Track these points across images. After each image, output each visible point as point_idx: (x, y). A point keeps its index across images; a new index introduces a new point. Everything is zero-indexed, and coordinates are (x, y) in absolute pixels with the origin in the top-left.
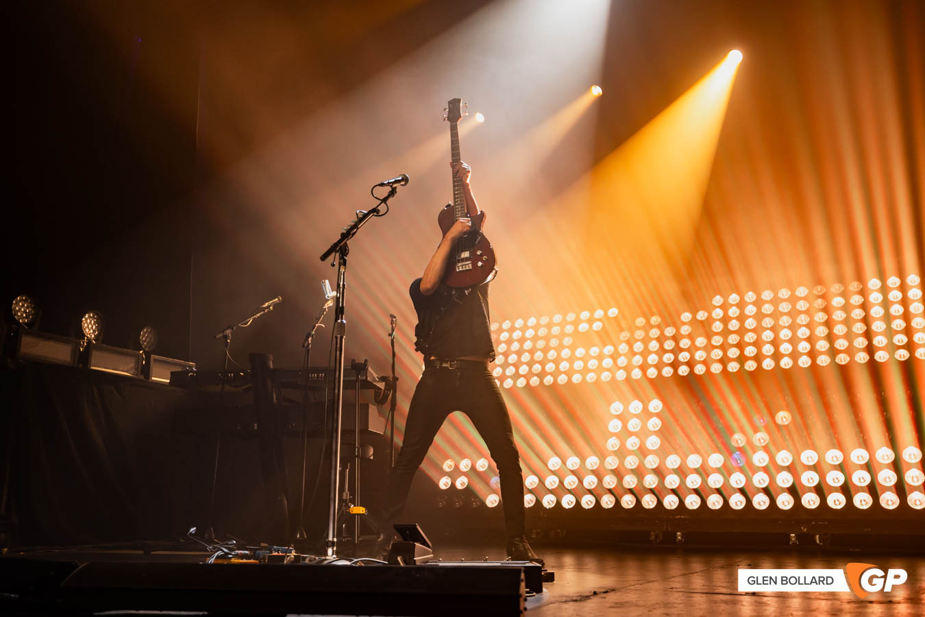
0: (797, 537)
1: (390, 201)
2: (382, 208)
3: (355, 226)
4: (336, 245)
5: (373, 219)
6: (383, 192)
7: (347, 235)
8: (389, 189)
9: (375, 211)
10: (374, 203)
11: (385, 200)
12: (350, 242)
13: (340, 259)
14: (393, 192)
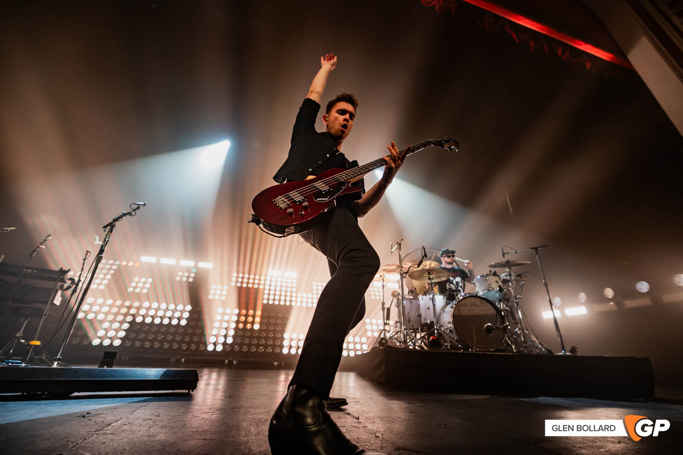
0: (228, 362)
1: (136, 211)
2: (133, 213)
3: (121, 217)
4: (111, 223)
5: (128, 217)
6: (134, 207)
7: (116, 220)
8: (137, 206)
9: (130, 214)
10: (130, 210)
11: (134, 210)
12: (117, 223)
13: (110, 229)
14: (138, 208)
